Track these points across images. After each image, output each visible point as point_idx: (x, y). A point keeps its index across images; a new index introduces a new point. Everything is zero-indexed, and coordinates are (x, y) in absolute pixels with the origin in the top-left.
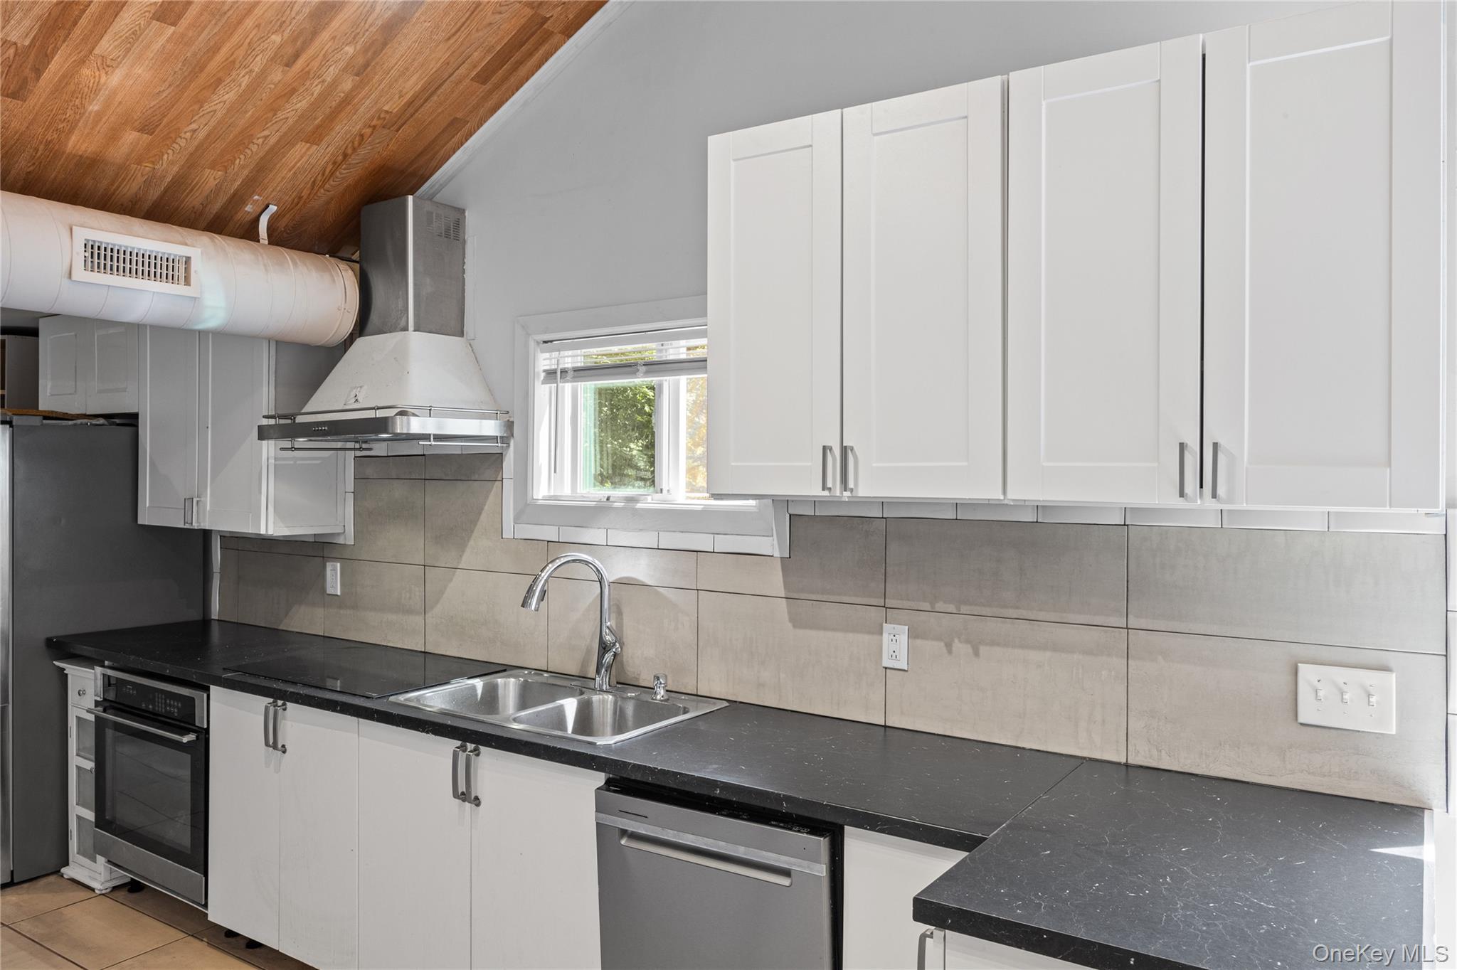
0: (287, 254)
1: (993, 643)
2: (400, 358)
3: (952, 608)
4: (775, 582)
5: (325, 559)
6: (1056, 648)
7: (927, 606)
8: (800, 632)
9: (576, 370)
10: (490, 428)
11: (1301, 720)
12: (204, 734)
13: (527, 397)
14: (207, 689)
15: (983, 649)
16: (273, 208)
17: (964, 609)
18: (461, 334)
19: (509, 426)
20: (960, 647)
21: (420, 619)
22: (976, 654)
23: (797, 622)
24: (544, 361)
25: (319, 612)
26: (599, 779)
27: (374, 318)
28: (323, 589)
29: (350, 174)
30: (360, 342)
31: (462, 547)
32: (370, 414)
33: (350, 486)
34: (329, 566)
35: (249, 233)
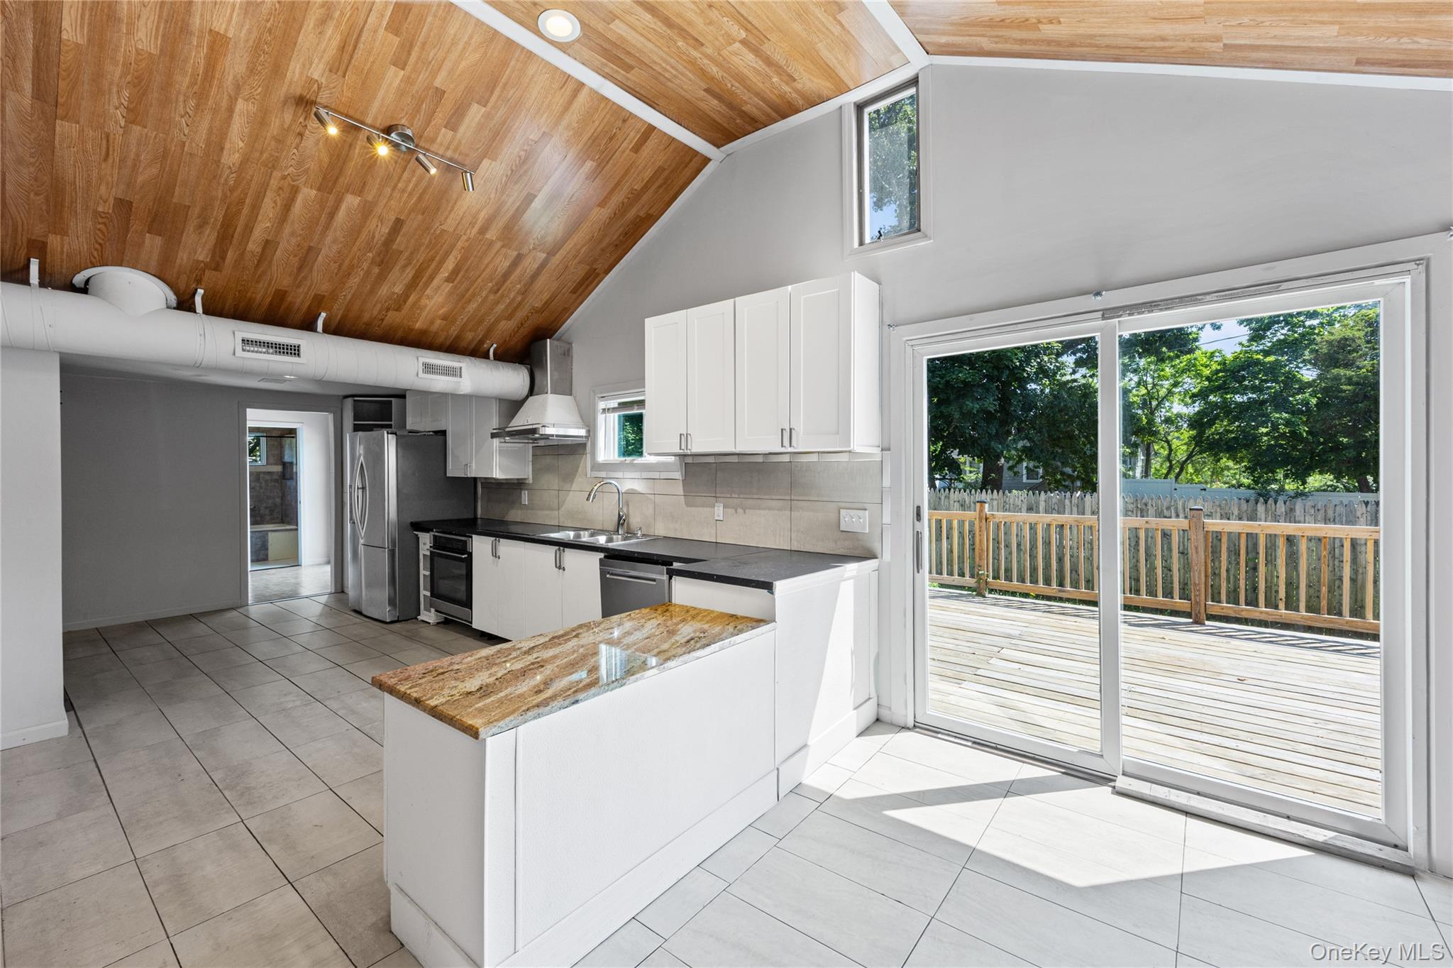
0: (499, 363)
1: (750, 508)
2: (544, 406)
3: (737, 496)
4: (679, 489)
5: (521, 489)
6: (770, 509)
7: (729, 496)
8: (689, 508)
9: (613, 408)
10: (583, 432)
11: (842, 529)
12: (470, 554)
13: (595, 419)
14: (471, 537)
15: (747, 511)
16: (495, 345)
17: (741, 496)
18: (571, 395)
19: (588, 431)
20: (740, 511)
21: (557, 513)
22: (745, 512)
23: (688, 504)
24: (602, 405)
25: (519, 512)
26: (602, 555)
27: (536, 389)
28: (521, 503)
29: (524, 331)
30: (531, 398)
31: (572, 481)
32: (530, 427)
33: (530, 459)
34: (523, 492)
35: (485, 356)
